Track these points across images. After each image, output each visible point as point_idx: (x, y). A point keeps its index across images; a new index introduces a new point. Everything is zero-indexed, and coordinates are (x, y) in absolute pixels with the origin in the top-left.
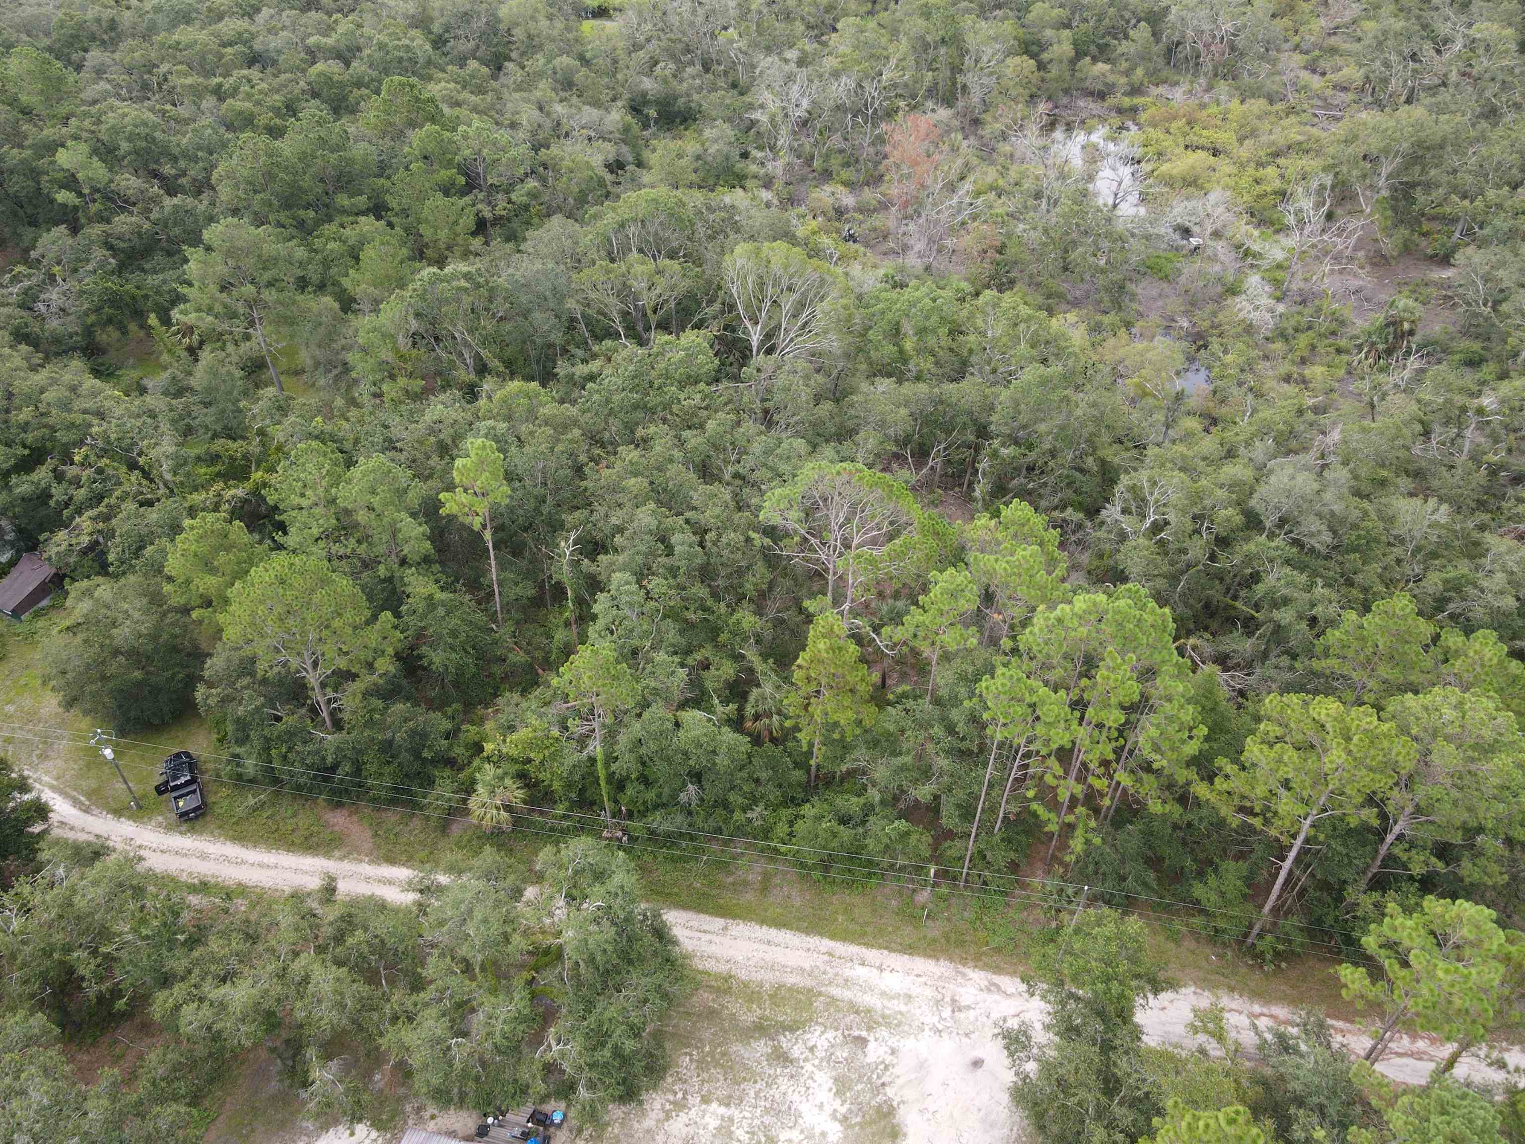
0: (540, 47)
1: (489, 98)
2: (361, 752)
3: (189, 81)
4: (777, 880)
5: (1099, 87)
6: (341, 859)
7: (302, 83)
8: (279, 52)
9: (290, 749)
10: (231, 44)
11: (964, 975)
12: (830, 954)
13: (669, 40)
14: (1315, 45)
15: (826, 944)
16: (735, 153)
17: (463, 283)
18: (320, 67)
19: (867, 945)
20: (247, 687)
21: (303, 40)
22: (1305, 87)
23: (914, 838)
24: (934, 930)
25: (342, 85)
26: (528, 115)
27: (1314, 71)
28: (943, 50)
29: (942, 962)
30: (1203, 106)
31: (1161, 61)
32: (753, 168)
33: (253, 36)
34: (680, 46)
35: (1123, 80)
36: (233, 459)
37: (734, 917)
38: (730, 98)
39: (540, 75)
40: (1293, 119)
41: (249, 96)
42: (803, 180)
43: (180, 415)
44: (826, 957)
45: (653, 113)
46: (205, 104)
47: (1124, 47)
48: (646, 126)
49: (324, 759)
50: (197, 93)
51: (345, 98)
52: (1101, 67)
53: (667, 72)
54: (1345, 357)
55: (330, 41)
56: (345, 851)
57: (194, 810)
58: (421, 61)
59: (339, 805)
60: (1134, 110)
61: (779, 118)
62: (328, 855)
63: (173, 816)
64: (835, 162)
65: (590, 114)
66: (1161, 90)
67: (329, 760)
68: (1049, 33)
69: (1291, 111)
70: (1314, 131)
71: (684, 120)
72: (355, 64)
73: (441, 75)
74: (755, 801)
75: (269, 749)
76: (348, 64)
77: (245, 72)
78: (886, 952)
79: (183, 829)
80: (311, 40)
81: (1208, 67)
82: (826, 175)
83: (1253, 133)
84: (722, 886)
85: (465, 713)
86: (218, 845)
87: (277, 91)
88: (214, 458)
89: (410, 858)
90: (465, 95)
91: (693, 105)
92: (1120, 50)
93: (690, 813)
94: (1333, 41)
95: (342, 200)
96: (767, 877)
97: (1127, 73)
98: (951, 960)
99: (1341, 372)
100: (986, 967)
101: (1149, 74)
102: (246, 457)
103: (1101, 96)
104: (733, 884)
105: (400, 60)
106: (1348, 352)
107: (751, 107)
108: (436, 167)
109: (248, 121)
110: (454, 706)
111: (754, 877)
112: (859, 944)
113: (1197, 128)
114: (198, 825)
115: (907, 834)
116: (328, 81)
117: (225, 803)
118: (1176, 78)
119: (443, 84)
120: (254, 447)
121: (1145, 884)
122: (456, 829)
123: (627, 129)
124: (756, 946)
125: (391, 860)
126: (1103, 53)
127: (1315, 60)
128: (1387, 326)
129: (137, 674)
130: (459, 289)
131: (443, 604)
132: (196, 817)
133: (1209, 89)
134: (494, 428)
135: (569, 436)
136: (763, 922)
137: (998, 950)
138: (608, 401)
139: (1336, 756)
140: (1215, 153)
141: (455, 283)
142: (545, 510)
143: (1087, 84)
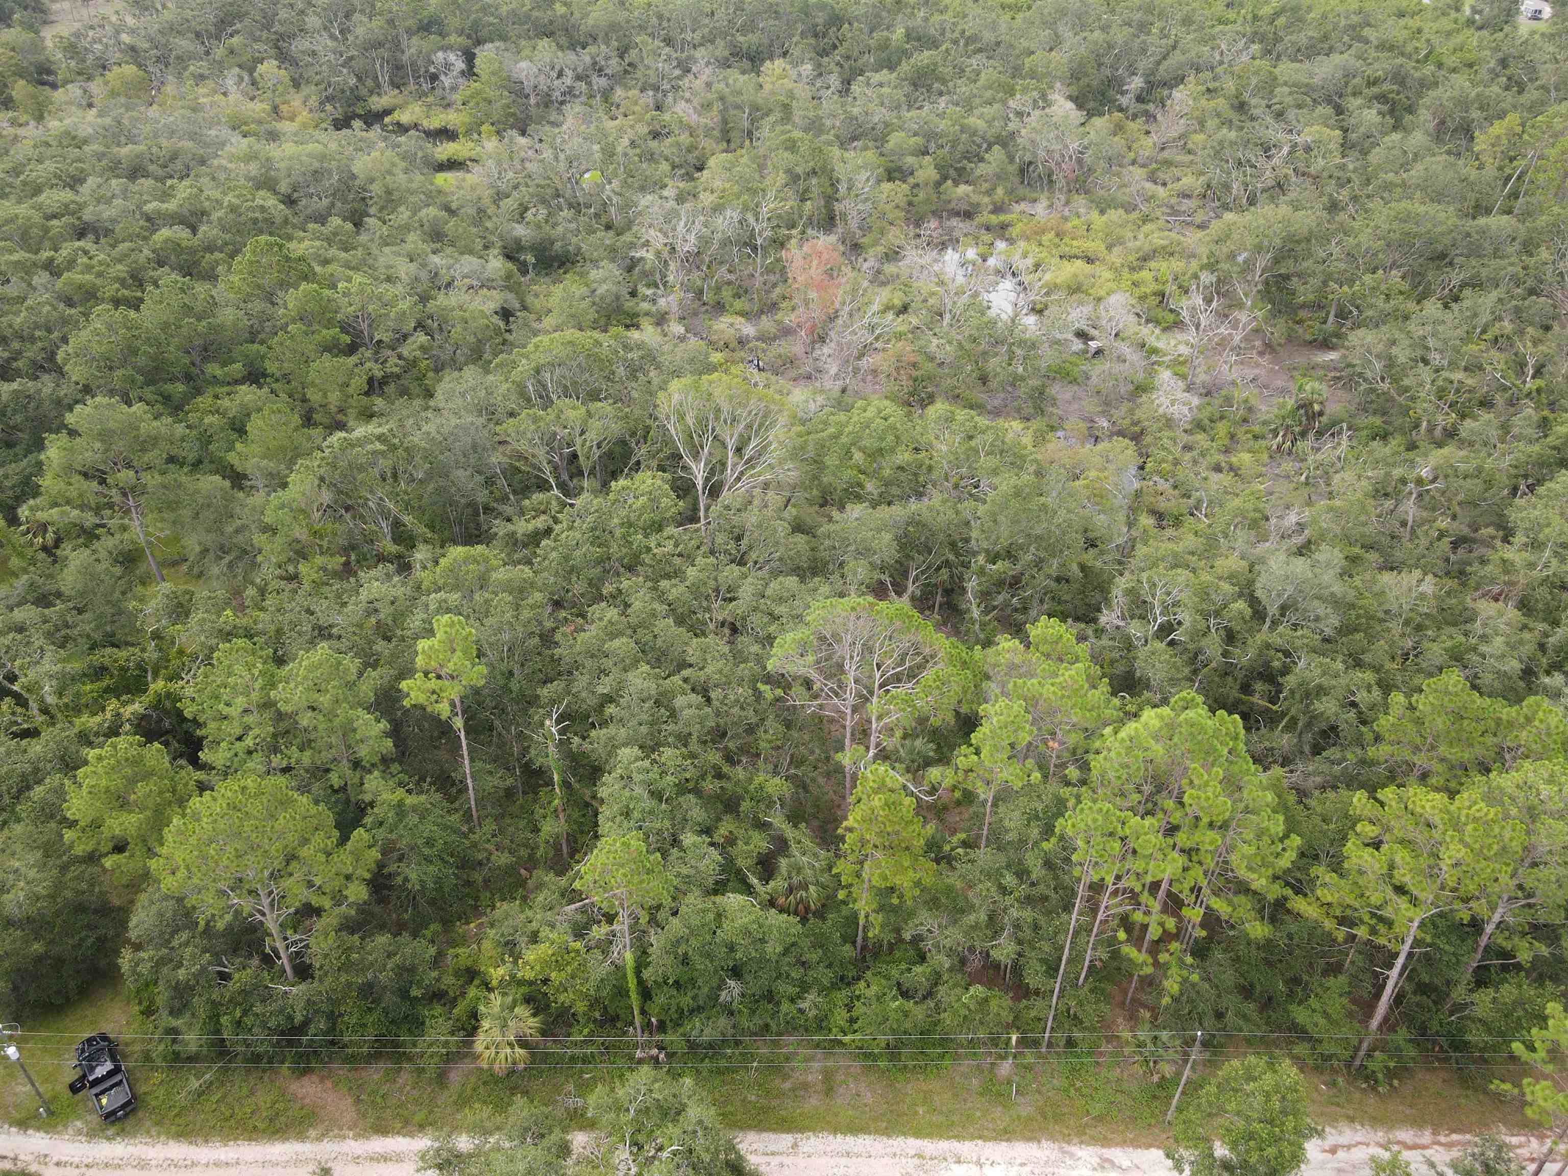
0: (401, 201)
1: (359, 252)
2: (336, 1002)
3: (15, 257)
4: (840, 1077)
5: (964, 207)
6: (319, 1139)
7: (146, 252)
8: (114, 221)
9: (245, 1013)
10: (55, 216)
11: (1072, 1155)
12: (920, 1156)
13: (538, 186)
14: (1151, 159)
15: (913, 1144)
16: (624, 291)
17: (379, 446)
18: (165, 233)
19: (958, 1137)
20: (187, 944)
21: (139, 207)
22: (1152, 197)
23: (994, 1005)
24: (1025, 1107)
25: (193, 251)
26: (404, 269)
27: (1156, 183)
28: (814, 181)
29: (1045, 1144)
30: (1066, 219)
31: (1017, 180)
32: (645, 306)
33: (81, 206)
34: (549, 191)
35: (986, 200)
36: (124, 669)
37: (801, 1130)
38: (609, 238)
39: (407, 228)
40: (1148, 227)
41: (89, 268)
42: (695, 314)
43: (56, 626)
44: (916, 1161)
45: (530, 259)
46: (36, 281)
47: (981, 169)
48: (525, 272)
49: (290, 1018)
50: (27, 269)
51: (196, 263)
52: (963, 189)
53: (540, 217)
54: (1263, 443)
55: (171, 206)
56: (321, 1129)
57: (123, 1107)
58: (278, 220)
59: (306, 1071)
60: (1004, 227)
61: (665, 255)
62: (301, 1136)
63: (94, 1119)
64: (726, 294)
65: (469, 263)
66: (1023, 206)
67: (298, 1018)
68: (910, 160)
69: (1146, 219)
70: (1173, 235)
71: (562, 264)
72: (203, 228)
73: (302, 234)
74: (804, 988)
75: (218, 1016)
76: (194, 230)
77: (78, 244)
78: (980, 1142)
79: (110, 1133)
80: (150, 207)
81: (1061, 183)
82: (720, 308)
83: (1120, 241)
84: (781, 1094)
85: (446, 931)
86: (159, 1147)
87: (120, 261)
88: (100, 672)
89: (406, 1122)
90: (333, 252)
91: (571, 248)
92: (978, 172)
93: (731, 1013)
94: (1166, 154)
95: (213, 369)
96: (828, 1075)
97: (989, 192)
98: (1052, 1138)
99: (1265, 457)
100: (1095, 1141)
101: (1010, 192)
102: (141, 667)
103: (968, 215)
104: (793, 1090)
105: (255, 221)
106: (1263, 437)
107: (632, 246)
108: (316, 327)
109: (90, 295)
110: (432, 927)
111: (815, 1078)
112: (948, 1138)
113: (1066, 240)
114: (129, 1123)
115: (986, 1000)
116: (177, 247)
117: (161, 1092)
118: (1034, 195)
119: (307, 243)
120: (151, 653)
121: (1245, 1017)
122: (455, 1077)
123: (509, 277)
124: (833, 1161)
125: (382, 1130)
126: (962, 176)
127: (1153, 172)
128: (1298, 408)
129: (37, 947)
130: (374, 452)
131: (414, 809)
132: (126, 1115)
133: (1067, 203)
134: (445, 601)
135: (530, 601)
136: (835, 1130)
137: (1100, 1119)
138: (566, 558)
139: (1453, 852)
140: (1089, 260)
141: (369, 447)
142: (514, 685)
143: (952, 205)
